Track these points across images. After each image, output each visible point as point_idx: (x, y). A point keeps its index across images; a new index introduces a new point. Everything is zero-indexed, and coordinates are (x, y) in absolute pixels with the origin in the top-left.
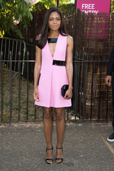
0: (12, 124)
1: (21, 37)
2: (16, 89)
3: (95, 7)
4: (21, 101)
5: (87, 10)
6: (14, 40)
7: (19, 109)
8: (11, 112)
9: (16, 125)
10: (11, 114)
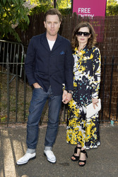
0: (10, 125)
1: (19, 40)
2: (14, 91)
3: (91, 11)
4: (19, 103)
5: (83, 14)
6: (12, 43)
7: (16, 111)
8: (8, 113)
9: (13, 126)
10: (9, 116)
